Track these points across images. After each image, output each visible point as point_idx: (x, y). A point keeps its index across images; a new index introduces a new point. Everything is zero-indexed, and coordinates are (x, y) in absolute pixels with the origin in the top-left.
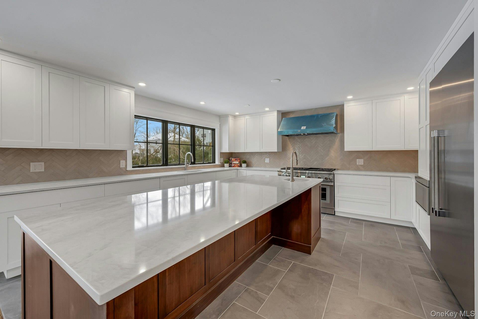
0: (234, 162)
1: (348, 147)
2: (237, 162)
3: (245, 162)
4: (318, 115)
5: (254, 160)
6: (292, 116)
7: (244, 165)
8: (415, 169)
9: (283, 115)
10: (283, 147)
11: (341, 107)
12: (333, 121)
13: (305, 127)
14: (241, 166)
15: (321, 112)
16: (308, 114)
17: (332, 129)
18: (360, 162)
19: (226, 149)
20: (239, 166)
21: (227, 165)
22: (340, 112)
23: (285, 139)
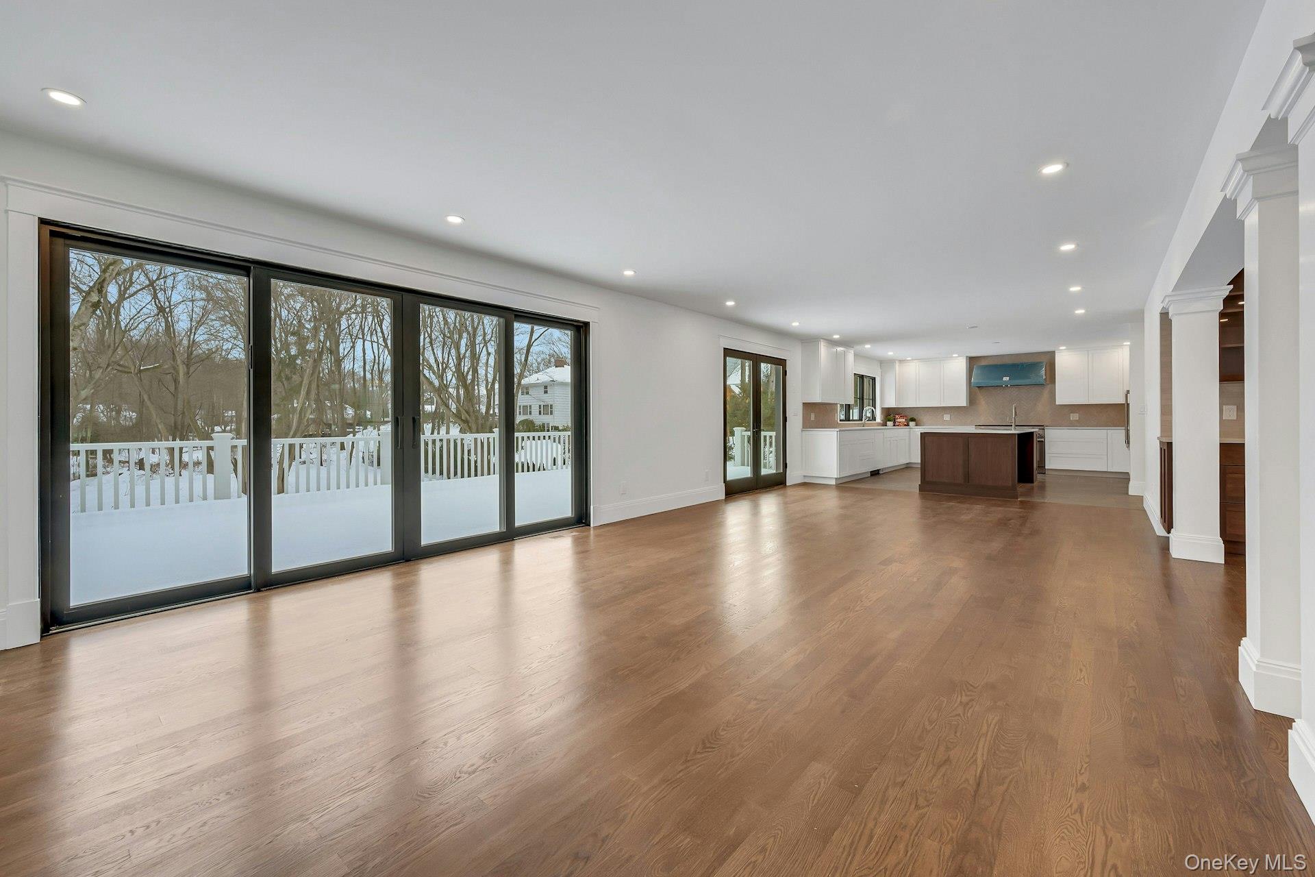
0: (899, 420)
1: (1060, 400)
2: (904, 420)
3: (913, 420)
4: (1022, 364)
5: (924, 418)
6: (983, 363)
7: (912, 424)
9: (972, 361)
10: (972, 399)
11: (1052, 354)
12: (1043, 372)
13: (1008, 378)
14: (908, 425)
15: (1025, 361)
16: (1008, 361)
17: (1042, 381)
18: (1074, 417)
19: (891, 403)
20: (905, 425)
21: (890, 424)
22: (1049, 361)
23: (975, 391)
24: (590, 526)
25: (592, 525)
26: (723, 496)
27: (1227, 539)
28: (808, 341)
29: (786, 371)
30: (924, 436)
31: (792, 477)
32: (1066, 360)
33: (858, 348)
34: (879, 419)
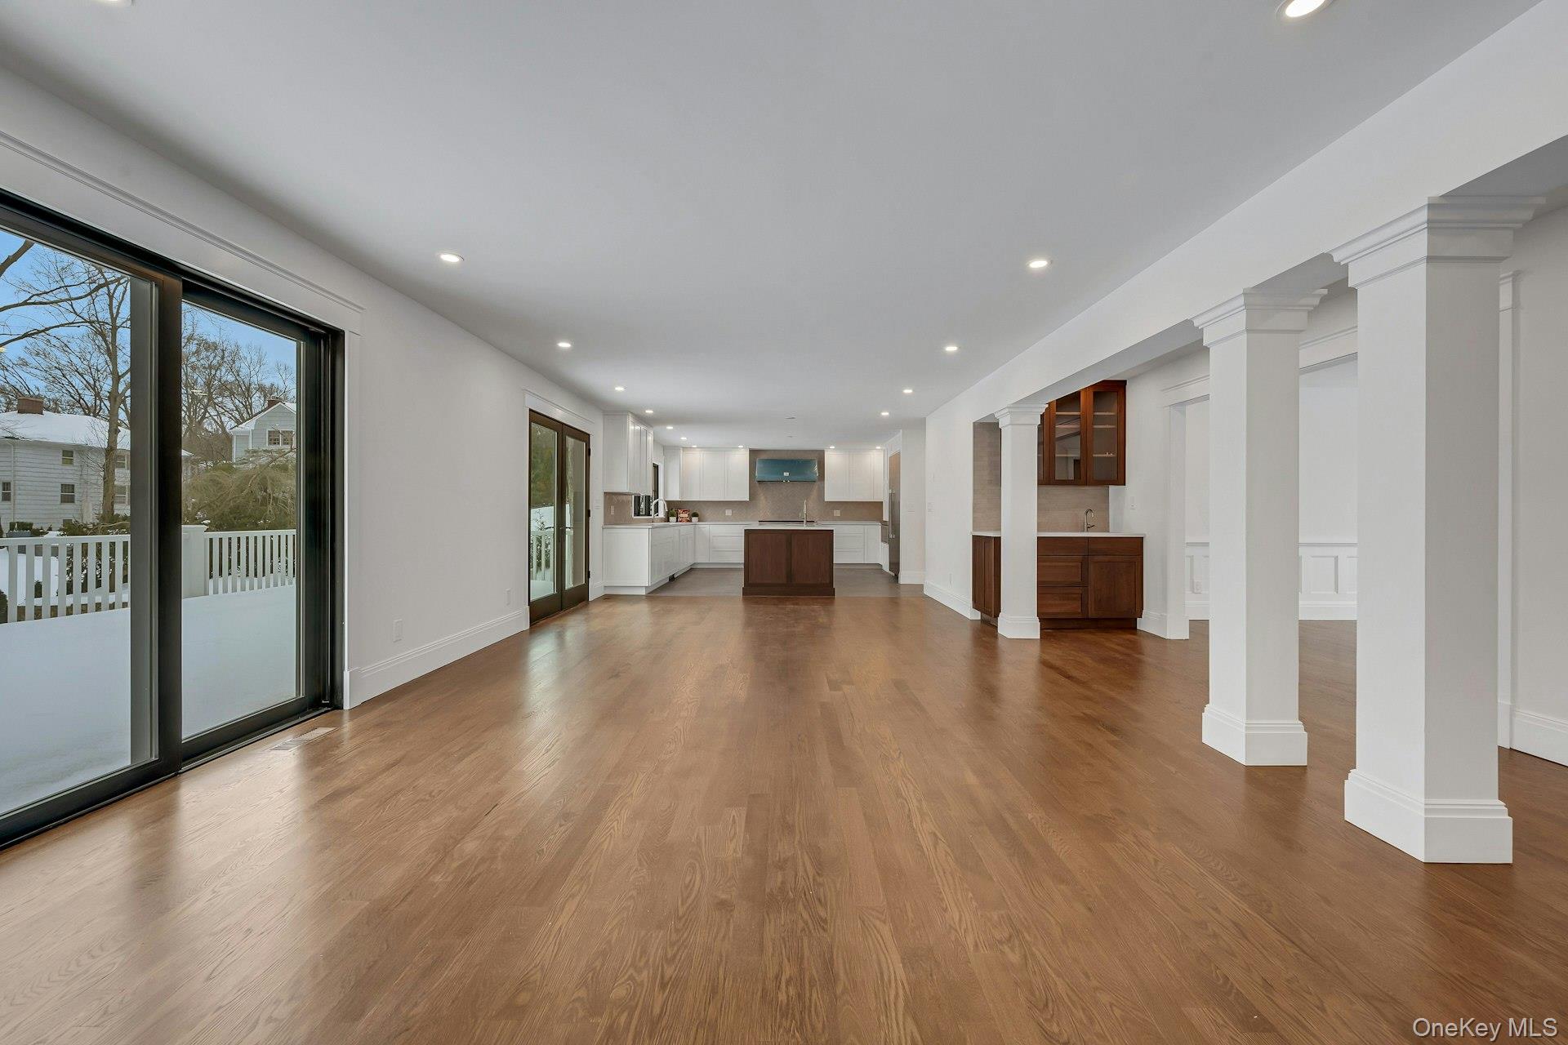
0: (681, 515)
1: (829, 497)
2: (687, 515)
3: (695, 515)
4: (798, 461)
5: (707, 513)
6: (764, 457)
7: (695, 519)
8: (880, 519)
9: (754, 453)
10: (753, 494)
11: (822, 452)
12: (815, 469)
13: (788, 473)
14: (690, 521)
15: (799, 457)
16: (785, 457)
17: (814, 478)
18: (837, 513)
19: (675, 496)
20: (688, 521)
21: (673, 519)
22: (820, 456)
23: (756, 484)
24: (341, 707)
25: (347, 706)
26: (526, 626)
27: (1043, 617)
28: (613, 412)
29: (590, 450)
30: (748, 533)
31: (595, 591)
32: (833, 459)
33: (658, 428)
34: (662, 514)
